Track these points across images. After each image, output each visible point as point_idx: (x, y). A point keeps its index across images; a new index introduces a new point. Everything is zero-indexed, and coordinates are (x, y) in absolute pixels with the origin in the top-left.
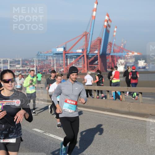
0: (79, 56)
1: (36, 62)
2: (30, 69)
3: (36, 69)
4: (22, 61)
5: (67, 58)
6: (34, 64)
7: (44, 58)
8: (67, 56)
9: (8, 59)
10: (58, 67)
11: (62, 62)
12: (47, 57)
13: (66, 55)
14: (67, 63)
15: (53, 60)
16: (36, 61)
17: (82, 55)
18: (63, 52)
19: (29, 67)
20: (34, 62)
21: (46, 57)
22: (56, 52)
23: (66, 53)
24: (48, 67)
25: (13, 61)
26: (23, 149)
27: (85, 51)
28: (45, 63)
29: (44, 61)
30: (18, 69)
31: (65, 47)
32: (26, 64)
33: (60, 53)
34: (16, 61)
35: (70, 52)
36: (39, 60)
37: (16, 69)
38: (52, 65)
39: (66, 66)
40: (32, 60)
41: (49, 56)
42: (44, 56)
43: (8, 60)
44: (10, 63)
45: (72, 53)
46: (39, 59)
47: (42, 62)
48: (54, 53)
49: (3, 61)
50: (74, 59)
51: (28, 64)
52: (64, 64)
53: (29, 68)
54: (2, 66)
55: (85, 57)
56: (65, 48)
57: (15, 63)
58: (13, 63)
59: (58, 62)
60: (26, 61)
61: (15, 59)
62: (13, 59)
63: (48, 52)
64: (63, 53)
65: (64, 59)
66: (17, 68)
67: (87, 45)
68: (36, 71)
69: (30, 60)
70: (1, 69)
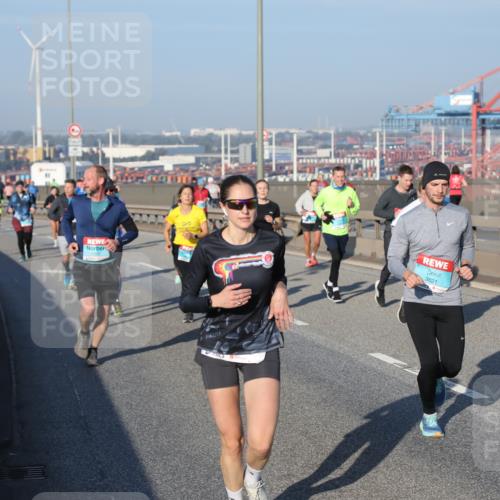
1: (381, 141)
2: (360, 162)
3: (382, 162)
4: (338, 135)
5: (484, 129)
6: (375, 146)
7: (409, 126)
8: (483, 121)
9: (292, 131)
10: (453, 159)
11: (468, 141)
12: (417, 125)
14: (483, 145)
15: (438, 134)
16: (381, 136)
18: (470, 107)
19: (358, 155)
20: (374, 140)
21: (413, 123)
22: (452, 110)
23: (480, 110)
24: (420, 157)
25: (309, 138)
26: (340, 415)
28: (412, 144)
29: (408, 136)
30: (322, 161)
31: (477, 91)
32: (349, 148)
33: (460, 110)
34: (317, 137)
35: (494, 107)
36: (390, 135)
37: (316, 161)
38: (432, 152)
39: (479, 155)
40: (369, 135)
41: (425, 121)
42: (409, 120)
43: (292, 134)
44: (300, 142)
46: (390, 130)
47: (399, 140)
48: (442, 112)
49: (278, 136)
51: (355, 147)
52: (473, 147)
53: (357, 162)
54: (274, 152)
56: (477, 96)
57: (313, 144)
58: (308, 145)
59: (454, 141)
60: (349, 138)
61: (315, 131)
62: (308, 132)
63: (421, 108)
64: (470, 111)
65: (474, 132)
66: (320, 158)
68: (382, 169)
69: (362, 132)
70: (270, 160)
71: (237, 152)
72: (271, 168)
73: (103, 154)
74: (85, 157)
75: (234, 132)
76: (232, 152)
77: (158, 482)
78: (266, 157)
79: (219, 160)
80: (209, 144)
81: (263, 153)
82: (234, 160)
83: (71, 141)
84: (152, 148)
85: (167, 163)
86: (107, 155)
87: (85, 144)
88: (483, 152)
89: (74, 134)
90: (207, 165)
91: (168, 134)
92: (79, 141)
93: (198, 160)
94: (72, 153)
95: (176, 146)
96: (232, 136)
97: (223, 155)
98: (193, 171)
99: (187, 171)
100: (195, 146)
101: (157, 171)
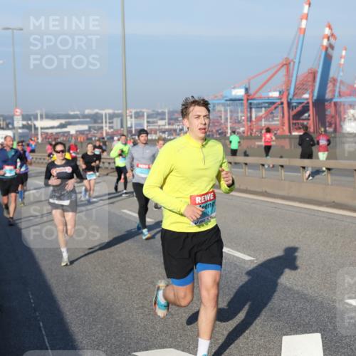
0: (273, 103)
4: (169, 113)
5: (251, 108)
8: (251, 104)
9: (144, 110)
10: (234, 125)
13: (249, 101)
14: (251, 117)
15: (226, 111)
17: (279, 101)
18: (243, 96)
22: (233, 98)
23: (249, 98)
24: (216, 124)
25: (153, 114)
27: (286, 94)
30: (161, 127)
31: (247, 87)
32: (176, 120)
33: (238, 98)
34: (158, 114)
35: (257, 96)
37: (157, 127)
38: (223, 121)
39: (249, 123)
41: (219, 104)
43: (144, 113)
44: (148, 117)
45: (260, 98)
48: (227, 99)
49: (136, 113)
50: (263, 109)
54: (133, 123)
55: (285, 105)
56: (247, 90)
57: (156, 117)
58: (153, 118)
59: (234, 115)
61: (156, 110)
62: (153, 111)
63: (216, 97)
64: (243, 98)
65: (245, 110)
66: (159, 126)
67: (288, 83)
70: (131, 127)
71: (112, 123)
72: (132, 131)
73: (35, 125)
74: (24, 127)
75: (110, 111)
76: (110, 123)
77: (68, 313)
78: (129, 125)
79: (102, 128)
80: (96, 118)
81: (127, 123)
82: (111, 128)
83: (15, 118)
84: (63, 121)
85: (72, 130)
86: (36, 126)
87: (23, 119)
88: (251, 121)
89: (18, 114)
90: (95, 130)
91: (72, 113)
92: (20, 118)
93: (90, 128)
94: (16, 124)
95: (77, 120)
96: (109, 114)
97: (104, 125)
98: (87, 134)
99: (83, 134)
100: (88, 120)
101: (66, 135)
